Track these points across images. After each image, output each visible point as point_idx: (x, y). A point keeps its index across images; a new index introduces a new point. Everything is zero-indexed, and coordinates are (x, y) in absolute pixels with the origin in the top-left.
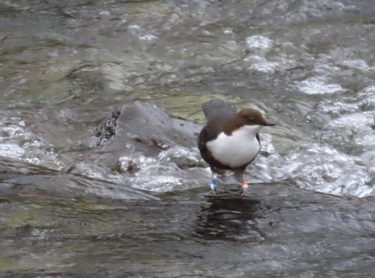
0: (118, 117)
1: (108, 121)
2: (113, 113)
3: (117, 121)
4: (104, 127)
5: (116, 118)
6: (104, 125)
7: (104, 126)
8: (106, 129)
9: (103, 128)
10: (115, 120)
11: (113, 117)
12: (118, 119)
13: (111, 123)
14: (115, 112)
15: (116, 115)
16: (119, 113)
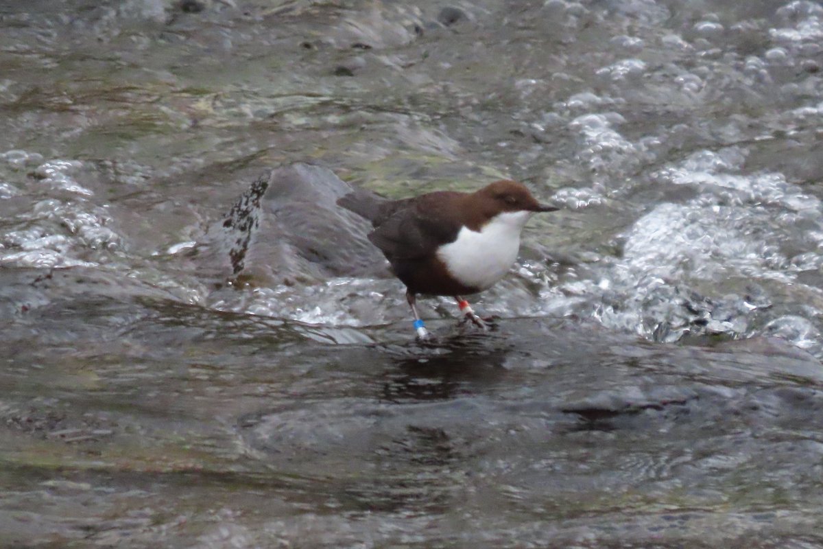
0: (263, 193)
1: (244, 200)
2: (254, 185)
3: (261, 201)
4: (238, 211)
5: (259, 194)
6: (236, 207)
7: (236, 209)
8: (241, 215)
9: (235, 212)
10: (257, 199)
11: (254, 192)
12: (263, 196)
13: (250, 204)
14: (257, 184)
15: (259, 190)
16: (264, 185)
